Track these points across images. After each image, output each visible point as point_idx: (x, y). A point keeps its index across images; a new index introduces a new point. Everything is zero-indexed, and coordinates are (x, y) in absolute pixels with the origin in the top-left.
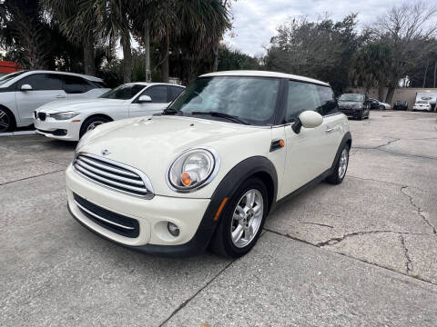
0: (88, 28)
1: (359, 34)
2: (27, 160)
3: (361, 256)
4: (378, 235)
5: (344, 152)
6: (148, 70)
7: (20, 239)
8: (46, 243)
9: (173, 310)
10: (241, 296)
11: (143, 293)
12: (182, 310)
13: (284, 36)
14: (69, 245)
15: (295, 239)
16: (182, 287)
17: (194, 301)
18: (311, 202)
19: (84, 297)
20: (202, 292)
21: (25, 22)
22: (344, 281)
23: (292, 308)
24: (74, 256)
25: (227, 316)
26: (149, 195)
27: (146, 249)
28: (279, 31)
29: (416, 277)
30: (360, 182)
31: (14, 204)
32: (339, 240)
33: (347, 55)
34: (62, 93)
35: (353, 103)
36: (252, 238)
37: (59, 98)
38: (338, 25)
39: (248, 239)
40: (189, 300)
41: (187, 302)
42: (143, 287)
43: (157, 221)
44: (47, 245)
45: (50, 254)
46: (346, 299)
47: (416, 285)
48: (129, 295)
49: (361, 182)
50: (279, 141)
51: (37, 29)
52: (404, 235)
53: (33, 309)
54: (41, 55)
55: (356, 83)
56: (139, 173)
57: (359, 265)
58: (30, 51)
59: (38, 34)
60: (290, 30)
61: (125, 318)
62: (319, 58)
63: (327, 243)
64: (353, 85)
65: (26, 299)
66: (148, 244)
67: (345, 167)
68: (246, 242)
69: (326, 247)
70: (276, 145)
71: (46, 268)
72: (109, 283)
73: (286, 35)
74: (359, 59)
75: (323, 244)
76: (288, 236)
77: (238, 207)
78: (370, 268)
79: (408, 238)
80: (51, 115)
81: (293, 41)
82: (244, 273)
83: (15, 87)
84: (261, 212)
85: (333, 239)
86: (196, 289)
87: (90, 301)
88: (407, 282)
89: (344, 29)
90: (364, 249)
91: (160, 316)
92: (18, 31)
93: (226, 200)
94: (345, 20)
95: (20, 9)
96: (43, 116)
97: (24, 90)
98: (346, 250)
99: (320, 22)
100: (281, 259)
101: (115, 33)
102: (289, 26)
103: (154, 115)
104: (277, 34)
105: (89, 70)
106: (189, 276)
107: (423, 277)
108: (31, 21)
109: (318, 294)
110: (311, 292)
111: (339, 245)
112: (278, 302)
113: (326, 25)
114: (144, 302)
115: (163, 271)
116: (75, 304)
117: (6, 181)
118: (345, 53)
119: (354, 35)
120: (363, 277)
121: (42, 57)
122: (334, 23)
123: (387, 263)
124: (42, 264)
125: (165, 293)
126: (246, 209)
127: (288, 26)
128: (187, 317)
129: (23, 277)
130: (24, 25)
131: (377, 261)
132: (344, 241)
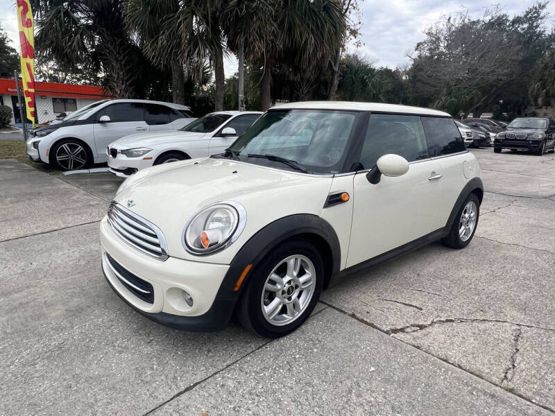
0: (172, 49)
1: (548, 32)
2: (92, 203)
3: (442, 353)
4: (482, 326)
5: (469, 205)
6: (241, 96)
7: (52, 293)
8: (75, 299)
9: (176, 392)
10: (260, 387)
11: (152, 368)
12: (186, 394)
13: (435, 40)
14: (98, 304)
15: (362, 321)
16: (197, 367)
17: (203, 384)
18: (407, 272)
19: (90, 365)
20: (217, 375)
21: (112, 45)
22: (402, 383)
23: (316, 409)
24: (98, 317)
25: (234, 408)
26: (163, 255)
27: (159, 318)
28: (429, 34)
29: (511, 391)
30: (494, 247)
31: (60, 253)
32: (421, 327)
33: (527, 62)
34: (143, 124)
35: (529, 131)
36: (298, 315)
37: (140, 130)
38: (517, 21)
39: (293, 315)
40: (199, 383)
41: (195, 385)
42: (155, 361)
43: (170, 287)
44: (76, 301)
45: (75, 313)
46: (393, 408)
47: (503, 402)
48: (137, 369)
49: (498, 247)
50: (340, 195)
51: (124, 51)
52: (524, 329)
53: (37, 371)
54: (127, 81)
55: (540, 101)
56: (155, 229)
57: (434, 364)
58: (116, 76)
59: (124, 57)
60: (444, 32)
61: (122, 395)
62: (485, 68)
63: (402, 330)
64: (536, 104)
65: (34, 360)
66: (162, 312)
67: (471, 226)
68: (288, 319)
69: (400, 335)
70: (335, 200)
71: (65, 328)
72: (120, 352)
73: (438, 39)
74: (546, 67)
75: (395, 331)
76: (353, 316)
77: (274, 276)
78: (447, 370)
79: (528, 333)
80: (123, 152)
81: (448, 47)
82: (276, 357)
83: (94, 119)
84: (313, 283)
85: (413, 326)
86: (212, 371)
87: (95, 370)
88: (493, 396)
89: (526, 26)
90: (452, 344)
91: (160, 397)
92: (105, 55)
93: (249, 268)
94: (528, 13)
95: (107, 29)
96: (114, 153)
97: (103, 122)
98: (425, 342)
99: (487, 19)
100: (330, 345)
101: (202, 52)
102: (443, 26)
103: (212, 157)
104: (425, 38)
105: (178, 96)
106: (211, 354)
107: (522, 392)
108: (118, 43)
109: (359, 396)
110: (350, 392)
111: (420, 333)
112: (303, 400)
113: (499, 23)
114: (148, 379)
115: (184, 344)
116: (78, 371)
117: (63, 226)
118: (525, 60)
119: (540, 34)
120: (431, 381)
121: (128, 83)
122: (511, 18)
123: (477, 366)
124: (65, 323)
125: (176, 372)
126: (286, 279)
127: (441, 26)
128: (188, 403)
129: (40, 336)
130: (111, 48)
131: (464, 362)
132: (428, 330)
